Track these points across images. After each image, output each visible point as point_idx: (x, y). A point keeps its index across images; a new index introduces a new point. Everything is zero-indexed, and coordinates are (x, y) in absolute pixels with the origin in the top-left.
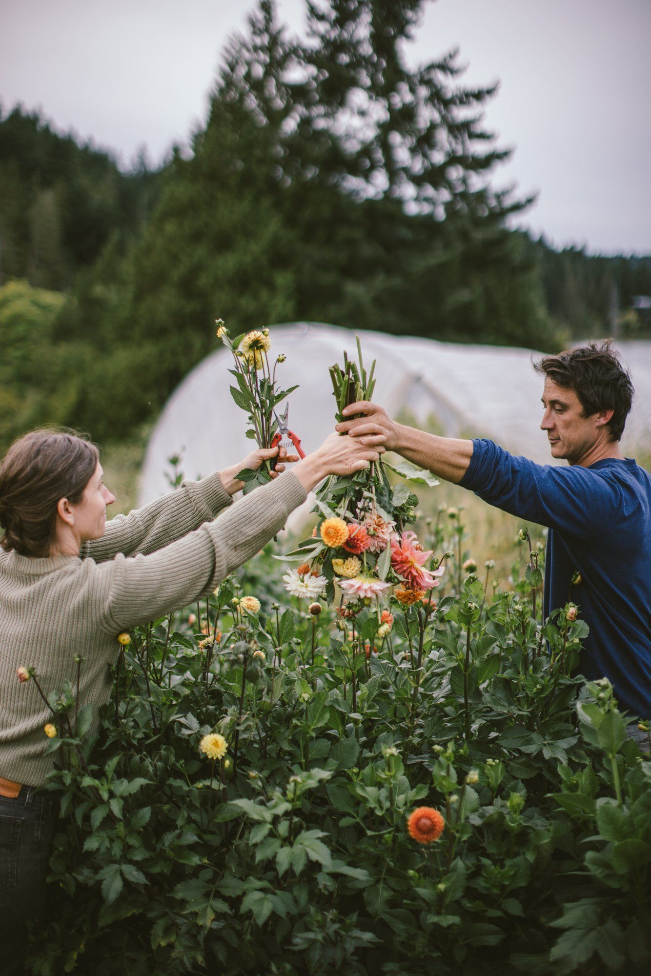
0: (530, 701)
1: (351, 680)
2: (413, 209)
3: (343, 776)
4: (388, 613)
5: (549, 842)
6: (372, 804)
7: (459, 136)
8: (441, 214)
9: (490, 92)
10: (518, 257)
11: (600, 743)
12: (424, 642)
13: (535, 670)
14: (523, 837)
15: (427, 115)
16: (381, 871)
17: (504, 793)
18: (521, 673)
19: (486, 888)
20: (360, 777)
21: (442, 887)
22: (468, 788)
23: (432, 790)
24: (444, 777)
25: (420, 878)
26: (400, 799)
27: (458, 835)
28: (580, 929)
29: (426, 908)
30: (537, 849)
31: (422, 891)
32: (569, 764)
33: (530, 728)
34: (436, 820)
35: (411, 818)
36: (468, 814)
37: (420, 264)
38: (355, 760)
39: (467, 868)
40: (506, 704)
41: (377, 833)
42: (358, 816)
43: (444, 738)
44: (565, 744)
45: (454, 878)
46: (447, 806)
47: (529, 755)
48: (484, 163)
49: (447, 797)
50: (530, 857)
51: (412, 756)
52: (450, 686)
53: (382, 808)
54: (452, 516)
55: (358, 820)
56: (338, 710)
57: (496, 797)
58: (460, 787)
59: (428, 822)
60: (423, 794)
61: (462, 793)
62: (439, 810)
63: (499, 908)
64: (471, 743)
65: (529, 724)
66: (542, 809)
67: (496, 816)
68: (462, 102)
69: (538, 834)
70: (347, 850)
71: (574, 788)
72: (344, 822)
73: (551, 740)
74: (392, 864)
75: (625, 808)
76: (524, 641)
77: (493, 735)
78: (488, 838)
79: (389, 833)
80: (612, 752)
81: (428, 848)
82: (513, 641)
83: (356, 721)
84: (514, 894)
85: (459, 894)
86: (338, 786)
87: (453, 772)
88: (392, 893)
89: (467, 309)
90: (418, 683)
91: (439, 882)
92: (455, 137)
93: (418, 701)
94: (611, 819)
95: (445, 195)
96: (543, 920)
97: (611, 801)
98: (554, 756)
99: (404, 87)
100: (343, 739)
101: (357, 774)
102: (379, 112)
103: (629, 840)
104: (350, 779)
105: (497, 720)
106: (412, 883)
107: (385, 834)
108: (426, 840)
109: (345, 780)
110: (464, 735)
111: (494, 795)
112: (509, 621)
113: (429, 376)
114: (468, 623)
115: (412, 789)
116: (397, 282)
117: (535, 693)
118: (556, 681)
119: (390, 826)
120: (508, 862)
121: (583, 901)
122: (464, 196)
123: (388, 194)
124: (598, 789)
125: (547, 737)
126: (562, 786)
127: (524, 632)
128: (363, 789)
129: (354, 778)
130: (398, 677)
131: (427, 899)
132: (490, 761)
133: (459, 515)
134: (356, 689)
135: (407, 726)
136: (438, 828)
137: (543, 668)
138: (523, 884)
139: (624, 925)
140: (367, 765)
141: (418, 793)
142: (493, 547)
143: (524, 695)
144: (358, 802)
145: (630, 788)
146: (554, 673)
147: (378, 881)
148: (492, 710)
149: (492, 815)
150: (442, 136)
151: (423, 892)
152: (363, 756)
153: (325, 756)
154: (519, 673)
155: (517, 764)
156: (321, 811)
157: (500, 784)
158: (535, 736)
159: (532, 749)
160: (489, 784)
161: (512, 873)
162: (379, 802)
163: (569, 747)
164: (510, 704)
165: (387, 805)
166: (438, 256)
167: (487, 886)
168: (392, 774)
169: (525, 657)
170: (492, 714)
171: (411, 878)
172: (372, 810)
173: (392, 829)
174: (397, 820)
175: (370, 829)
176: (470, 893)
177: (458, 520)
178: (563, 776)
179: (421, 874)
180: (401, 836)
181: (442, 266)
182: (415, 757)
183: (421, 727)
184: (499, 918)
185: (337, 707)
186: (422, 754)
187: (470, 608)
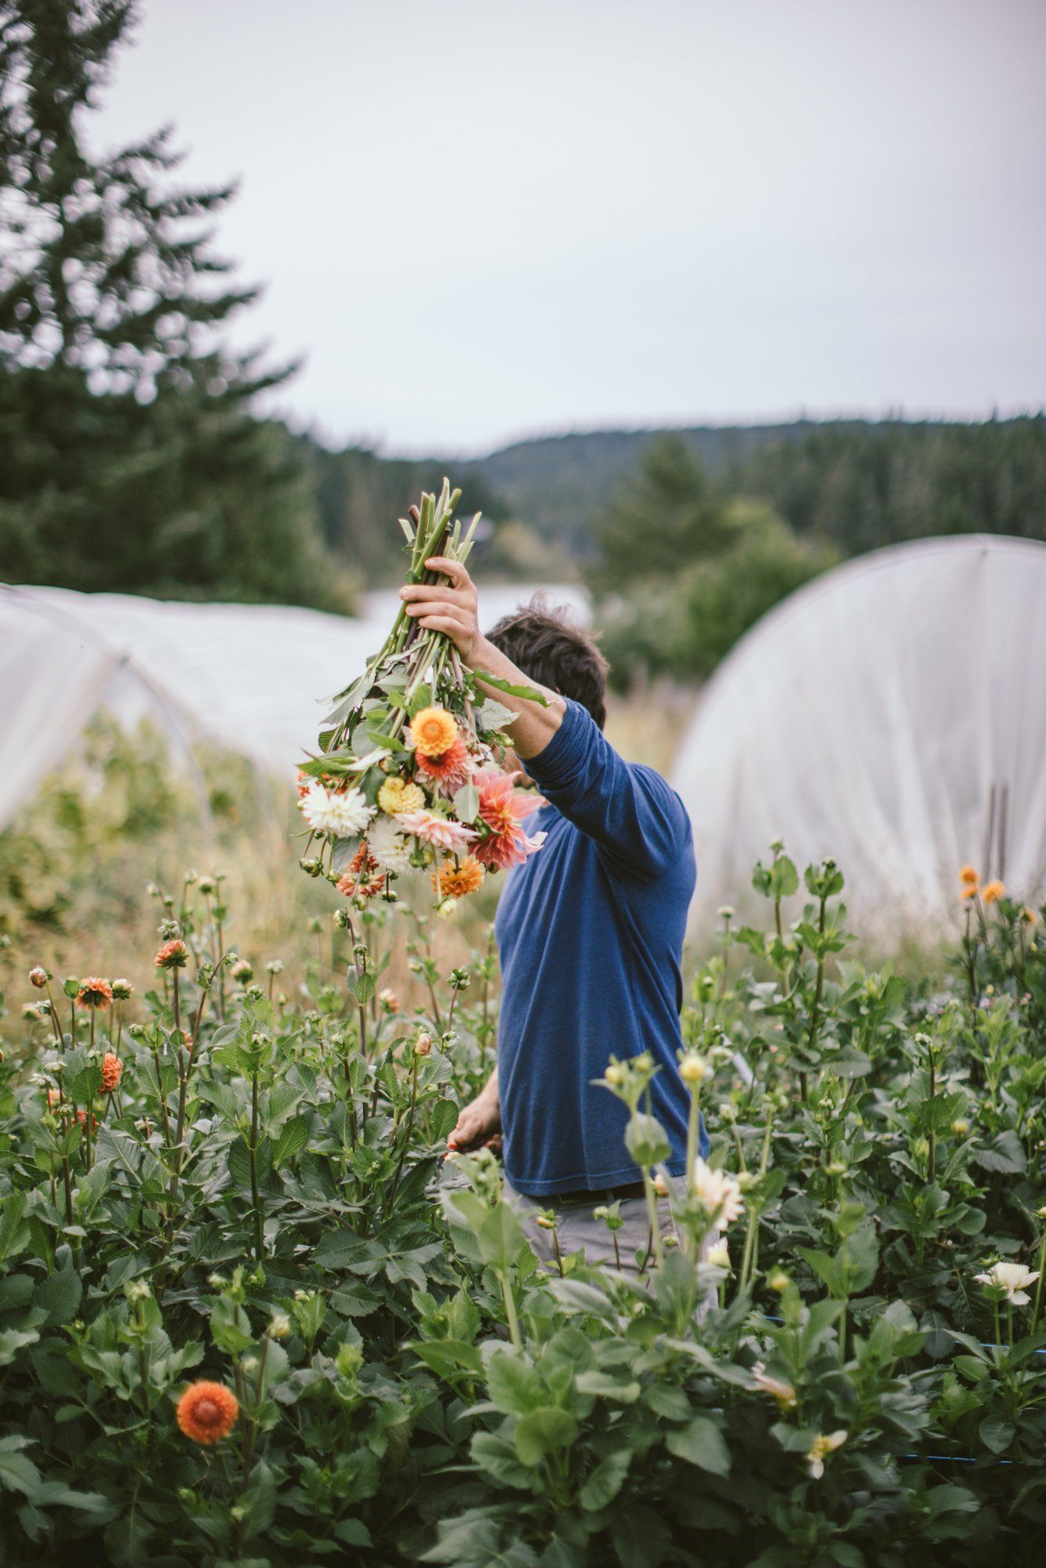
0: (364, 1190)
1: (61, 1173)
2: (101, 383)
3: (55, 1335)
4: (114, 1057)
5: (407, 1422)
6: (112, 1382)
7: (177, 263)
8: (147, 391)
9: (225, 195)
10: (275, 459)
11: (484, 1254)
12: (188, 1102)
13: (368, 1138)
14: (365, 1415)
15: (123, 232)
16: (131, 1494)
17: (326, 1345)
18: (345, 1143)
19: (307, 1506)
20: (88, 1336)
21: (238, 1512)
22: (271, 1342)
23: (211, 1351)
24: (231, 1328)
25: (198, 1501)
26: (158, 1368)
27: (257, 1422)
28: (470, 1561)
29: (211, 1550)
30: (387, 1433)
31: (204, 1522)
32: (429, 1290)
33: (363, 1234)
34: (224, 1403)
35: (183, 1402)
36: (272, 1385)
37: (117, 472)
38: (76, 1305)
39: (277, 1476)
40: (323, 1197)
41: (123, 1431)
42: (85, 1400)
43: (223, 1259)
44: (422, 1255)
45: (257, 1497)
46: (238, 1374)
47: (362, 1278)
48: (217, 310)
49: (236, 1360)
50: (379, 1448)
51: (169, 1292)
52: (228, 1173)
53: (127, 1386)
54: (206, 890)
55: (87, 1408)
56: (43, 1224)
57: (315, 1353)
58: (258, 1343)
59: (211, 1407)
60: (196, 1359)
61: (261, 1352)
62: (226, 1383)
63: (331, 1536)
64: (268, 1263)
65: (362, 1226)
66: (389, 1364)
67: (318, 1386)
68: (182, 212)
69: (388, 1409)
70: (68, 1459)
71: (439, 1329)
72: (64, 1414)
73: (401, 1249)
74: (149, 1479)
75: (526, 1355)
76: (349, 1092)
77: (301, 1248)
78: (304, 1420)
79: (142, 1428)
80: (502, 1267)
81: (211, 1449)
82: (331, 1093)
83: (73, 1240)
84: (354, 1511)
85: (264, 1522)
86: (51, 1354)
87: (243, 1316)
88: (151, 1528)
89: (194, 544)
90: (177, 1170)
91: (233, 1504)
92: (172, 267)
93: (179, 1200)
94: (510, 1378)
95: (154, 360)
96: (402, 1548)
97: (505, 1346)
98: (405, 1277)
99: (85, 185)
100: (53, 1272)
101: (83, 1332)
102: (44, 225)
103: (541, 1410)
104: (69, 1339)
105: (309, 1224)
106: (186, 1509)
107: (136, 1430)
108: (209, 1437)
109: (63, 1343)
110: (253, 1252)
111: (310, 1350)
112: (323, 1060)
113: (140, 656)
114: (254, 1067)
115: (175, 1351)
116: (77, 501)
117: (370, 1176)
118: (403, 1154)
119: (143, 1416)
120: (341, 1460)
121: (471, 1514)
122: (185, 361)
123: (60, 358)
124: (479, 1327)
125: (392, 1247)
126: (422, 1328)
127: (348, 1078)
128: (94, 1356)
129: (78, 1338)
130: (145, 1162)
131: (212, 1535)
132: (300, 1293)
133: (217, 888)
134: (70, 1186)
135: (161, 1243)
136: (227, 1416)
137: (381, 1133)
138: (368, 1493)
139: (539, 1546)
140: (97, 1313)
141: (187, 1356)
142: (256, 932)
143: (352, 1179)
144: (84, 1377)
145: (533, 1325)
146: (399, 1142)
147: (125, 1512)
148: (300, 1207)
149: (312, 1385)
150: (149, 265)
151: (206, 1522)
152: (89, 1297)
153: (26, 1304)
154: (341, 1144)
155: (346, 1293)
156: (22, 1397)
157: (319, 1330)
158: (372, 1245)
159: (368, 1268)
160: (300, 1332)
161: (350, 1478)
162: (123, 1378)
163: (429, 1260)
164: (330, 1197)
165: (137, 1379)
166: (144, 460)
167: (311, 1502)
168: (142, 1328)
169: (353, 1118)
170: (300, 1213)
171: (185, 1501)
172: (111, 1392)
173: (147, 1421)
174: (153, 1404)
175: (108, 1423)
176: (284, 1517)
177: (217, 896)
178: (421, 1311)
179: (201, 1495)
180: (164, 1431)
181: (152, 477)
182: (175, 1294)
183: (183, 1242)
184: (335, 1553)
185: (42, 1217)
186: (185, 1288)
187: (256, 1042)
